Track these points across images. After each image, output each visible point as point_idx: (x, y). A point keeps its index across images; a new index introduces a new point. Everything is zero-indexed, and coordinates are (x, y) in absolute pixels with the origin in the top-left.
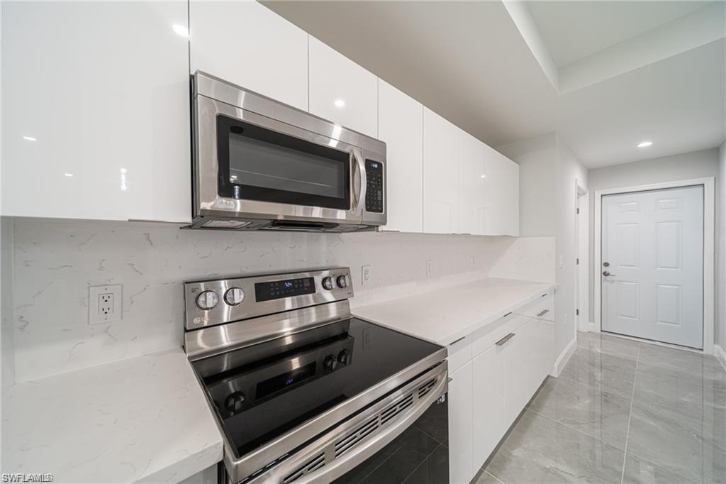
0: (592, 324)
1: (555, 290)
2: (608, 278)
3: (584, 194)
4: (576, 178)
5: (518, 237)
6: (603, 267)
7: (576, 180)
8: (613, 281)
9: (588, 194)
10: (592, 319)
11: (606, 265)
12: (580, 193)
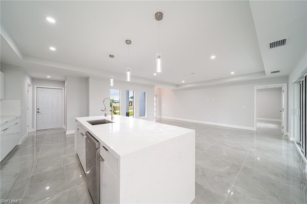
0: (33, 129)
1: (20, 117)
2: (39, 113)
3: (30, 86)
4: (28, 81)
5: (3, 100)
6: (37, 110)
7: (28, 82)
8: (41, 114)
9: (32, 86)
10: (33, 127)
11: (38, 109)
12: (29, 85)
